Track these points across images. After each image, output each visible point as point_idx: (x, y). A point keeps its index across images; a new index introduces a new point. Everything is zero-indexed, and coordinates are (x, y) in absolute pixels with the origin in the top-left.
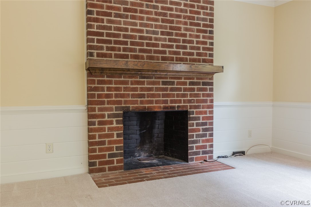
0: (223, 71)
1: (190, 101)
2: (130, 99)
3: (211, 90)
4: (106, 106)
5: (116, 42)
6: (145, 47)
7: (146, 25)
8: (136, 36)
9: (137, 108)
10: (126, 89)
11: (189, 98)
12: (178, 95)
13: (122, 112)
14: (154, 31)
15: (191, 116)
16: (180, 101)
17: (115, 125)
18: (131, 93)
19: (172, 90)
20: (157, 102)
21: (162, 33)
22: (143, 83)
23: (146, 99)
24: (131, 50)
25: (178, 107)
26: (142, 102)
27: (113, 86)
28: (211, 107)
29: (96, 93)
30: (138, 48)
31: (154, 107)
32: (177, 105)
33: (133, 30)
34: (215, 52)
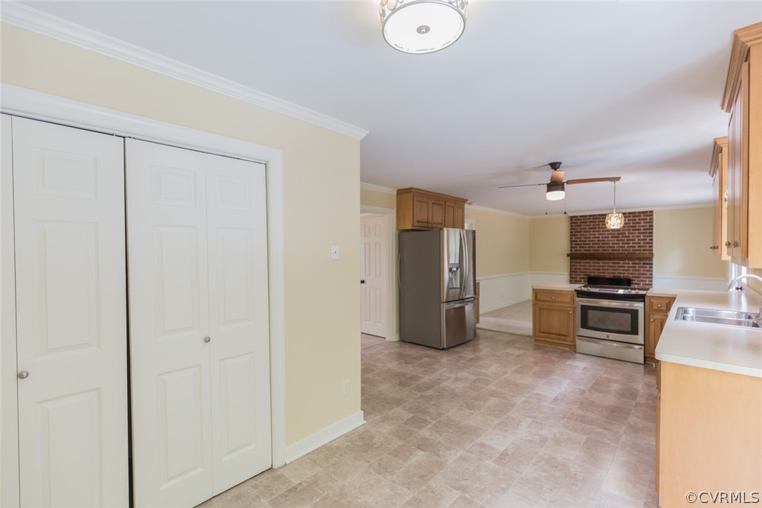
1: (632, 274)
2: (592, 271)
3: (651, 267)
5: (584, 244)
6: (601, 245)
10: (589, 266)
12: (623, 270)
16: (625, 273)
18: (592, 268)
19: (619, 267)
23: (601, 271)
27: (582, 264)
28: (651, 278)
29: (574, 267)
30: (597, 246)
32: (622, 275)
34: (654, 245)
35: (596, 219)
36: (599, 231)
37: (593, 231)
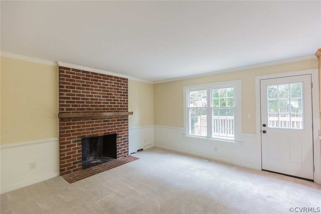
0: (133, 114)
1: (117, 129)
2: (86, 131)
3: (127, 122)
4: (72, 136)
5: (77, 102)
6: (94, 104)
7: (95, 93)
8: (89, 98)
9: (89, 135)
10: (83, 126)
11: (117, 127)
12: (111, 127)
13: (81, 139)
14: (99, 96)
15: (118, 136)
16: (112, 129)
17: (77, 146)
18: (86, 128)
19: (108, 124)
20: (100, 131)
21: (103, 97)
22: (93, 122)
23: (95, 130)
24: (86, 106)
25: (112, 132)
26: (92, 132)
27: (76, 125)
28: (128, 130)
29: (65, 130)
30: (90, 104)
31: (99, 134)
32: (111, 131)
33: (87, 96)
34: (129, 105)
35: (89, 76)
36: (92, 90)
37: (87, 89)
